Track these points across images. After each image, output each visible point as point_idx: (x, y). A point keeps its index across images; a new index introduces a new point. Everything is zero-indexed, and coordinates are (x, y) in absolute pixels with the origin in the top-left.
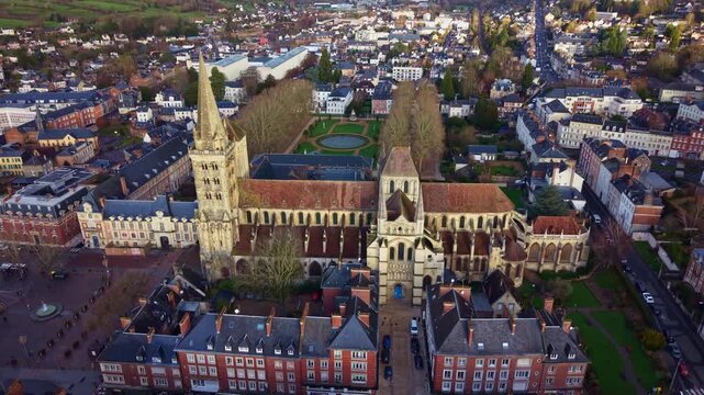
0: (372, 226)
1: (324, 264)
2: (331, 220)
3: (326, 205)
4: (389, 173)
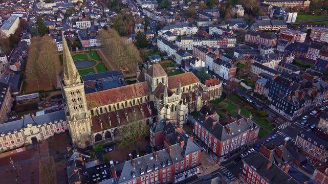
2: (132, 103)
3: (129, 97)
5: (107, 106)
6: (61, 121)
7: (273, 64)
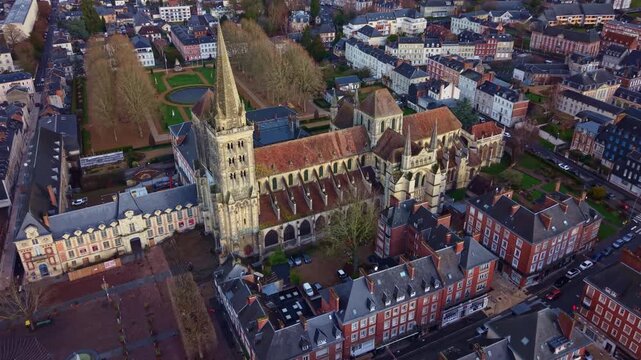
0: (394, 165)
2: (333, 170)
3: (328, 158)
4: (380, 114)
5: (286, 175)
6: (189, 205)
7: (604, 92)
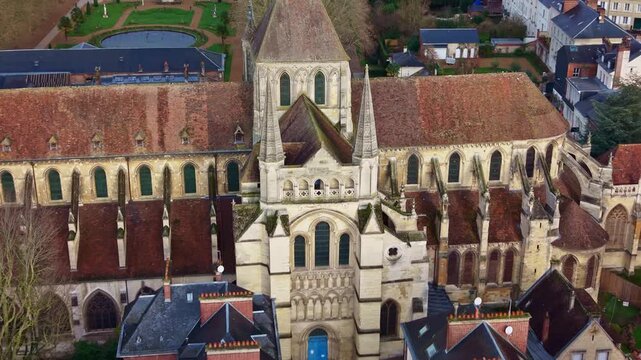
0: (246, 185)
1: (124, 297)
2: (135, 184)
3: (118, 147)
4: (275, 53)
